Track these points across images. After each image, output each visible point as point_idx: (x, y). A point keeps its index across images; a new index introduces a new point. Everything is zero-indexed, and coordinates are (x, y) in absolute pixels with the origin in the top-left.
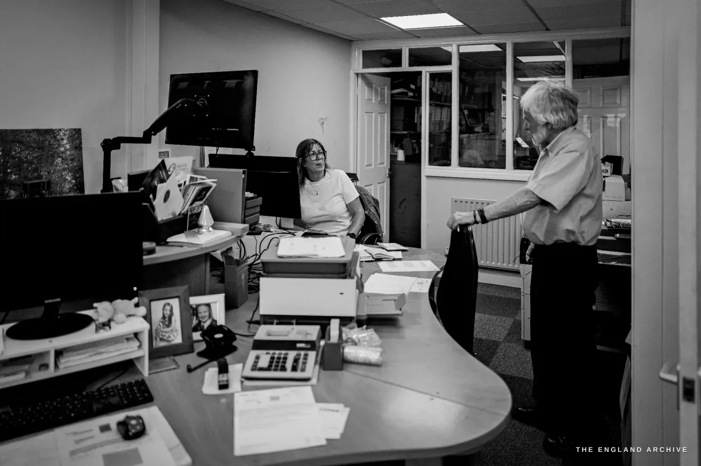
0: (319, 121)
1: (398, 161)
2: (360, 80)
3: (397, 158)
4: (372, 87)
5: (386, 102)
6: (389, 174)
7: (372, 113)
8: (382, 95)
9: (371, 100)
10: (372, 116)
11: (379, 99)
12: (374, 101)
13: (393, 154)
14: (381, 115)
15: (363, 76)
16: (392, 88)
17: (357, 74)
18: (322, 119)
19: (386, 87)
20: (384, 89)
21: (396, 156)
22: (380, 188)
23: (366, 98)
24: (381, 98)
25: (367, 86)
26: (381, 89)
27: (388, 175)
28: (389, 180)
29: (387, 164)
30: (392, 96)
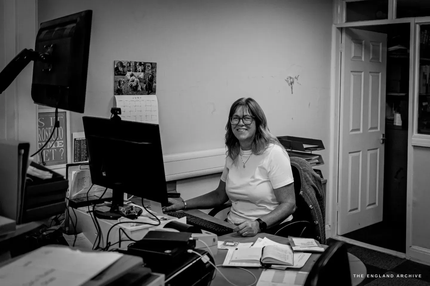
0: (287, 81)
1: (396, 126)
2: (344, 36)
3: (393, 123)
4: (361, 44)
5: (380, 61)
6: (383, 140)
7: (362, 72)
8: (376, 53)
9: (361, 58)
10: (361, 76)
11: (371, 57)
12: (363, 59)
13: (389, 118)
14: (373, 74)
15: (348, 31)
16: (389, 45)
17: (341, 29)
18: (291, 78)
19: (381, 44)
20: (379, 46)
21: (393, 121)
22: (371, 155)
23: (353, 55)
24: (373, 55)
25: (355, 43)
26: (373, 45)
27: (381, 141)
28: (383, 147)
29: (380, 129)
30: (389, 53)
